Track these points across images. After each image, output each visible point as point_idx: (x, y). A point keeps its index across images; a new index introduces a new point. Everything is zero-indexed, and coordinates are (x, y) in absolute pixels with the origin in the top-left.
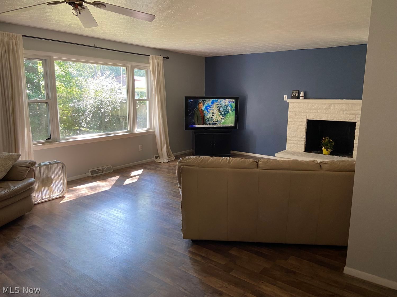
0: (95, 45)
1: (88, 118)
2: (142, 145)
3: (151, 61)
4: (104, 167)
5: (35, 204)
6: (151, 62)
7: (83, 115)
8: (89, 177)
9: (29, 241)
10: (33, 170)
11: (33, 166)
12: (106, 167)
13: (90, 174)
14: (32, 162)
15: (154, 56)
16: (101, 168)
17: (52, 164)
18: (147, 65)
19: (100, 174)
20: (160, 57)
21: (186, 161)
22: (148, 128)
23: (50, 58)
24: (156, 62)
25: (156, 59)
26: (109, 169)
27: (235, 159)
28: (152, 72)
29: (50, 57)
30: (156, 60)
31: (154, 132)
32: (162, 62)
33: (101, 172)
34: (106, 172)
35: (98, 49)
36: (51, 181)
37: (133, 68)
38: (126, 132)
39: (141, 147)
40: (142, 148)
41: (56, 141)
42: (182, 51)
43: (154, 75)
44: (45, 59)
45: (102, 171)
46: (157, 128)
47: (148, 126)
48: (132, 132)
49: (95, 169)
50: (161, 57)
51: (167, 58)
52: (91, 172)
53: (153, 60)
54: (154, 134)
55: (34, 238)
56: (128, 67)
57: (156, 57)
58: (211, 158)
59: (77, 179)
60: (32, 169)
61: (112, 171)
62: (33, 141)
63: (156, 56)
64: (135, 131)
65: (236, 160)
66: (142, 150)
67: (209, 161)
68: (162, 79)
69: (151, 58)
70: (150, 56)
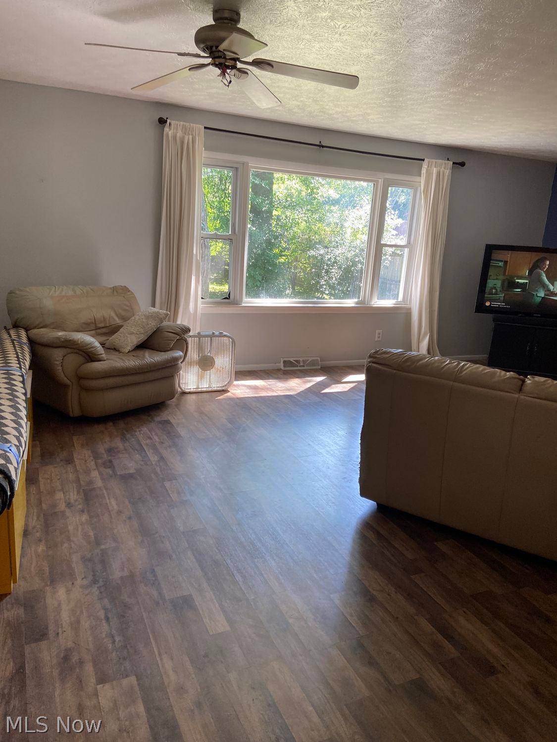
0: (320, 142)
1: (334, 279)
2: (381, 331)
3: (424, 171)
4: (307, 359)
5: (184, 393)
6: (424, 173)
7: (327, 272)
8: (279, 370)
9: (150, 438)
10: (186, 341)
11: (184, 334)
12: (311, 359)
13: (281, 366)
14: (185, 327)
15: (433, 160)
16: (301, 359)
17: (217, 337)
18: (417, 179)
19: (299, 368)
20: (446, 162)
21: (379, 356)
22: (399, 300)
23: (243, 166)
24: (434, 172)
25: (435, 167)
26: (314, 363)
27: (474, 367)
28: (424, 193)
29: (243, 164)
30: (435, 169)
31: (410, 309)
32: (448, 172)
33: (300, 366)
34: (309, 368)
35: (325, 149)
36: (212, 363)
37: (387, 184)
38: (357, 303)
39: (379, 334)
40: (381, 336)
41: (236, 303)
42: (496, 149)
43: (426, 198)
44: (236, 168)
45: (302, 364)
46: (416, 304)
47: (400, 298)
48: (366, 304)
49: (292, 360)
50: (448, 163)
51: (462, 164)
52: (284, 362)
53: (429, 168)
54: (408, 314)
55: (158, 436)
56: (377, 182)
57: (436, 162)
58: (428, 357)
59: (261, 371)
60: (183, 338)
61: (320, 367)
62: (202, 298)
63: (437, 160)
64: (373, 303)
65: (477, 368)
66: (380, 339)
67: (420, 362)
68: (442, 207)
69: (425, 165)
70: (423, 160)
